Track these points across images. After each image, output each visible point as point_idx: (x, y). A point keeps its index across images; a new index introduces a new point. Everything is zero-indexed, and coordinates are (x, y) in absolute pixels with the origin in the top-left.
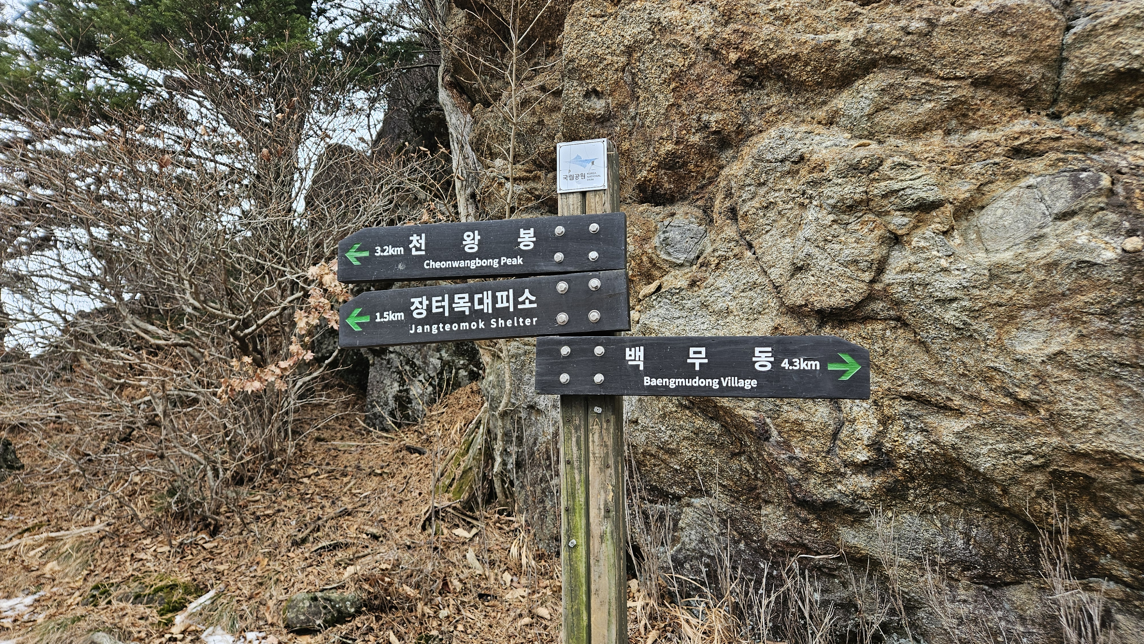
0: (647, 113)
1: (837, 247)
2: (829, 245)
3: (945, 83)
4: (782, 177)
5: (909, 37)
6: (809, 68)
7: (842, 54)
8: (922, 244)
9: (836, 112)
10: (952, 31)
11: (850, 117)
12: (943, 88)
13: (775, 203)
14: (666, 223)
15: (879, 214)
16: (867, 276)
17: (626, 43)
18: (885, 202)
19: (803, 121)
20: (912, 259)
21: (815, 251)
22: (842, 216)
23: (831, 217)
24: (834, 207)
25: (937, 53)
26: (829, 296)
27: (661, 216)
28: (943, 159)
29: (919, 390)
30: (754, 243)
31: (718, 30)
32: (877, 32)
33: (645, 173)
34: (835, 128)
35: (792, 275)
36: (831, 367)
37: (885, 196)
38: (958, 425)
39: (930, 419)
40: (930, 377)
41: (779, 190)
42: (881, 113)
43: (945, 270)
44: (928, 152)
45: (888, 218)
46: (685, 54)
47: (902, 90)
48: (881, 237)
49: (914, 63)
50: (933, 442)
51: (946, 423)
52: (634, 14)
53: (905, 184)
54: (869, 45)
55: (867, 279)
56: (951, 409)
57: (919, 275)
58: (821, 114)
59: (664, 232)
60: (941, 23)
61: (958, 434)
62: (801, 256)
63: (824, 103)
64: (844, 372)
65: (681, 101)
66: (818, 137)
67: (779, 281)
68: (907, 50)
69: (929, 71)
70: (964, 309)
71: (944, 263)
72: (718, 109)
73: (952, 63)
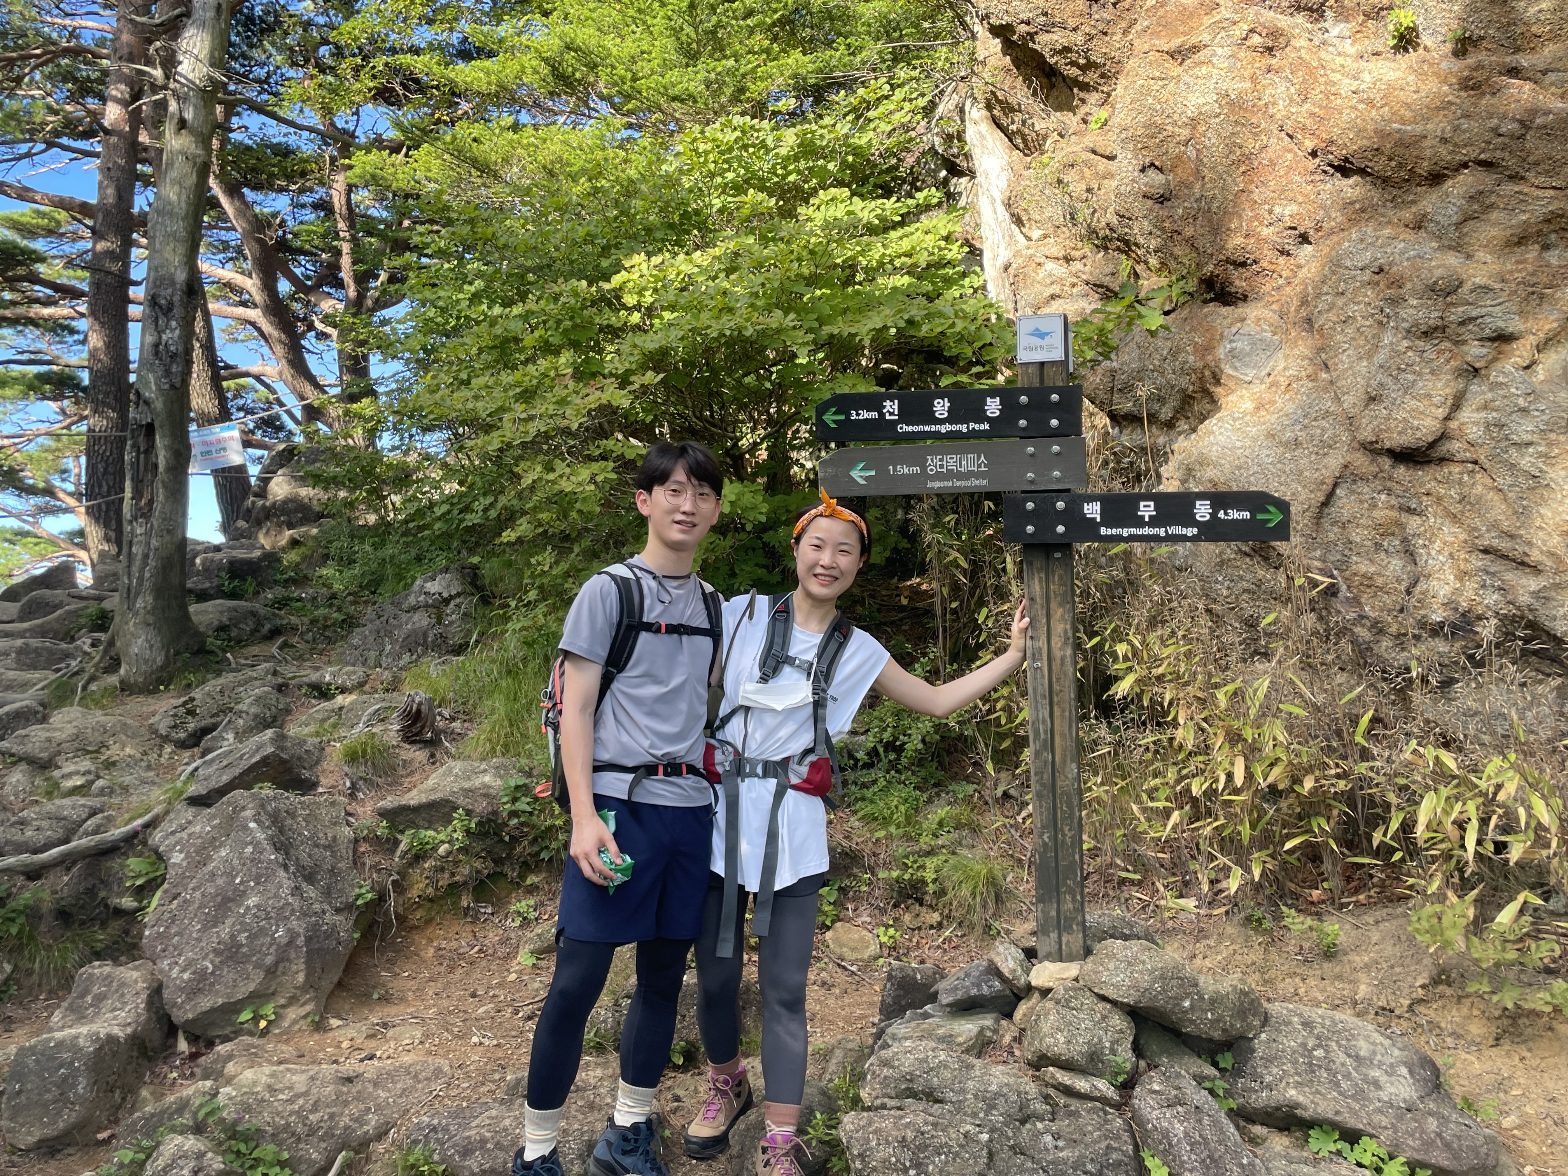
0: (1214, 197)
1: (1411, 377)
2: (1403, 375)
3: (1540, 193)
4: (1363, 286)
5: (1500, 140)
6: (1393, 164)
7: (1428, 153)
8: (1501, 379)
9: (1424, 216)
10: (1549, 135)
11: (1438, 223)
12: (1538, 198)
13: (1354, 318)
14: (1234, 330)
15: (1457, 343)
16: (1441, 413)
17: (1189, 114)
18: (1462, 330)
19: (1389, 222)
20: (1489, 395)
21: (1389, 381)
22: (1417, 342)
23: (1405, 343)
24: (1408, 331)
25: (1531, 159)
26: (1400, 433)
27: (1229, 321)
28: (1535, 280)
29: (1495, 542)
30: (1330, 363)
31: (1293, 110)
32: (1464, 131)
33: (1211, 267)
34: (1422, 233)
35: (1367, 405)
36: (1260, 517)
37: (1462, 323)
38: (1533, 583)
39: (1509, 576)
40: (1505, 529)
41: (1359, 303)
42: (1471, 222)
43: (1524, 410)
44: (1520, 271)
45: (1465, 348)
46: (1256, 134)
47: (1493, 198)
48: (1458, 369)
49: (1507, 168)
50: (1509, 603)
51: (1524, 581)
52: (1200, 81)
53: (1484, 311)
54: (1456, 145)
55: (1441, 417)
56: (1529, 566)
57: (1495, 414)
58: (1407, 215)
59: (1231, 341)
60: (1534, 125)
61: (1536, 594)
62: (1374, 383)
63: (1414, 202)
64: (1269, 521)
65: (1253, 187)
66: (1402, 245)
67: (1353, 412)
68: (1498, 154)
69: (1522, 178)
70: (1540, 455)
71: (1521, 402)
72: (1293, 200)
73: (1548, 172)
